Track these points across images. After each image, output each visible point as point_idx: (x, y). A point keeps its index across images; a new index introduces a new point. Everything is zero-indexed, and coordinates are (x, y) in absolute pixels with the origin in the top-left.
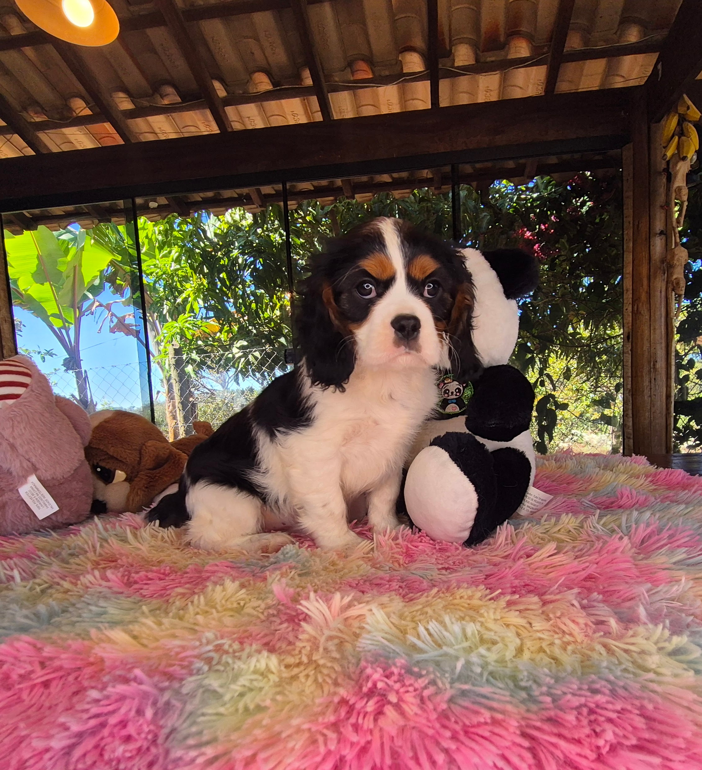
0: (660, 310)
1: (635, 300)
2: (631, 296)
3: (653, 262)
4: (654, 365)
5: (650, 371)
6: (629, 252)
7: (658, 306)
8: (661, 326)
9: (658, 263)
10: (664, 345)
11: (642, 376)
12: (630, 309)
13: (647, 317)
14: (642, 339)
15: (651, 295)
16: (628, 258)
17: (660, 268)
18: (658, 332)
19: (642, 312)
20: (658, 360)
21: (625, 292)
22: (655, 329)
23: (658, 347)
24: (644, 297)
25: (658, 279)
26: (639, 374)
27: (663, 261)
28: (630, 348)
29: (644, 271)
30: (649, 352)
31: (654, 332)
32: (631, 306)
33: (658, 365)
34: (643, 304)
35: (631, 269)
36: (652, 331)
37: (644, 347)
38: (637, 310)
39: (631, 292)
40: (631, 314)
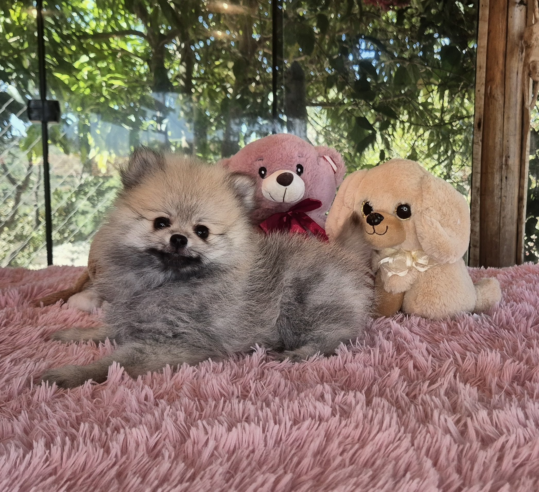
0: (516, 96)
1: (489, 80)
2: (484, 75)
3: (510, 37)
4: (506, 161)
5: (501, 168)
6: (485, 21)
7: (513, 90)
8: (516, 114)
9: (516, 38)
10: (518, 137)
11: (493, 173)
12: (483, 90)
13: (501, 102)
14: (494, 129)
15: (507, 76)
16: (483, 27)
17: (518, 45)
18: (512, 121)
19: (496, 96)
20: (511, 155)
21: (478, 69)
22: (509, 118)
23: (512, 139)
24: (498, 77)
25: (514, 59)
26: (489, 171)
27: (521, 36)
28: (480, 138)
29: (500, 46)
30: (502, 145)
31: (508, 121)
32: (484, 87)
33: (511, 162)
34: (497, 86)
35: (486, 42)
36: (505, 120)
37: (497, 138)
38: (491, 93)
39: (485, 70)
40: (483, 97)
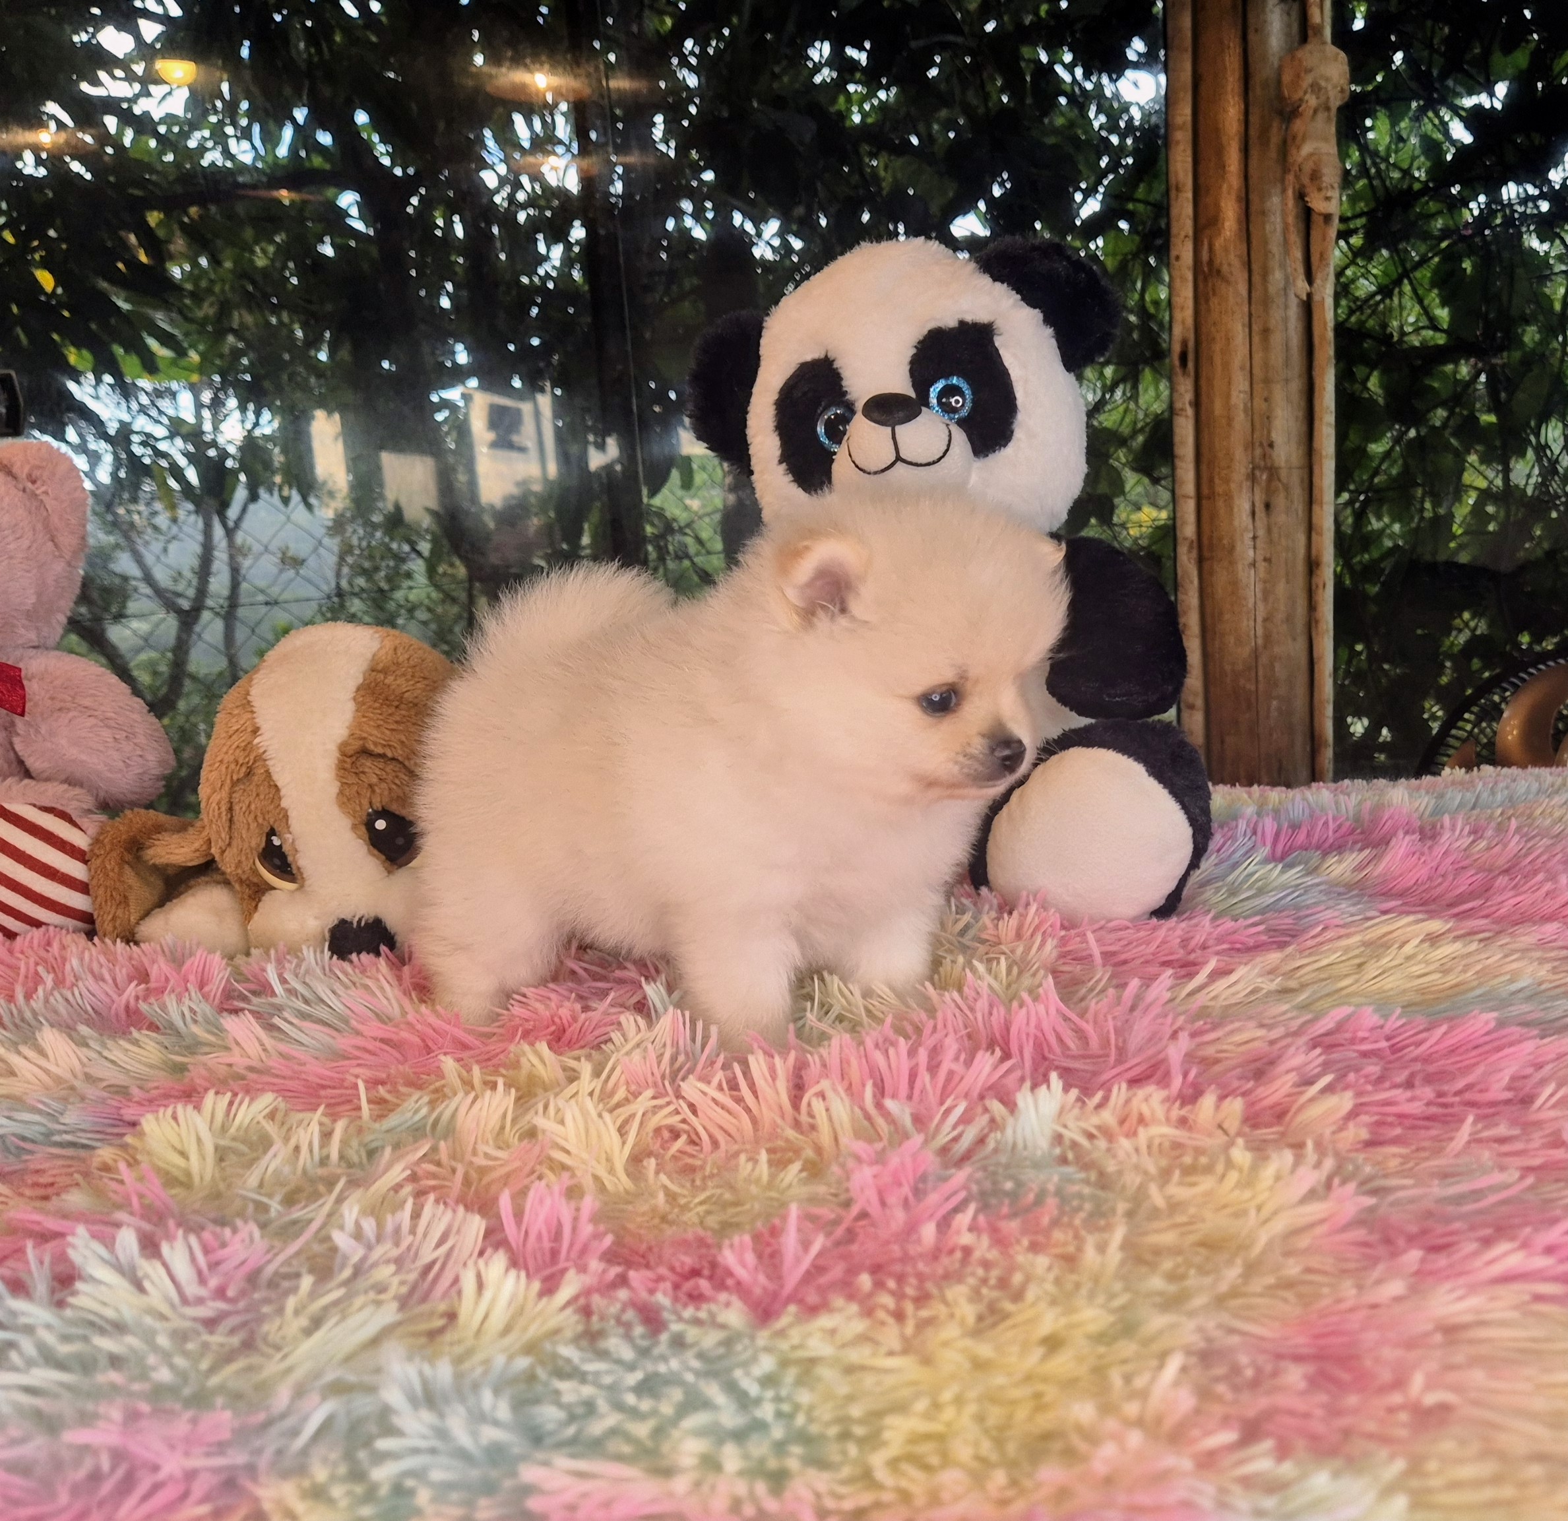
0: (1283, 264)
1: (1204, 224)
4: (1265, 456)
5: (1252, 478)
10: (1296, 386)
11: (1229, 497)
12: (1188, 256)
13: (1243, 289)
14: (1226, 366)
18: (1277, 339)
19: (1225, 269)
20: (1278, 440)
22: (1265, 331)
23: (1278, 394)
26: (1220, 489)
28: (1188, 396)
29: (1230, 120)
30: (1250, 411)
31: (1265, 340)
32: (1190, 247)
33: (1278, 458)
34: (1226, 241)
35: (1189, 111)
36: (1256, 339)
37: (1234, 394)
38: (1211, 262)
39: (1190, 195)
40: (1190, 276)
